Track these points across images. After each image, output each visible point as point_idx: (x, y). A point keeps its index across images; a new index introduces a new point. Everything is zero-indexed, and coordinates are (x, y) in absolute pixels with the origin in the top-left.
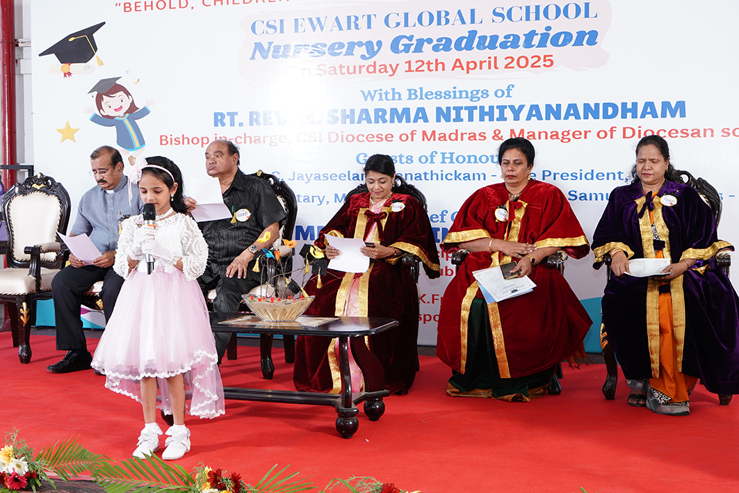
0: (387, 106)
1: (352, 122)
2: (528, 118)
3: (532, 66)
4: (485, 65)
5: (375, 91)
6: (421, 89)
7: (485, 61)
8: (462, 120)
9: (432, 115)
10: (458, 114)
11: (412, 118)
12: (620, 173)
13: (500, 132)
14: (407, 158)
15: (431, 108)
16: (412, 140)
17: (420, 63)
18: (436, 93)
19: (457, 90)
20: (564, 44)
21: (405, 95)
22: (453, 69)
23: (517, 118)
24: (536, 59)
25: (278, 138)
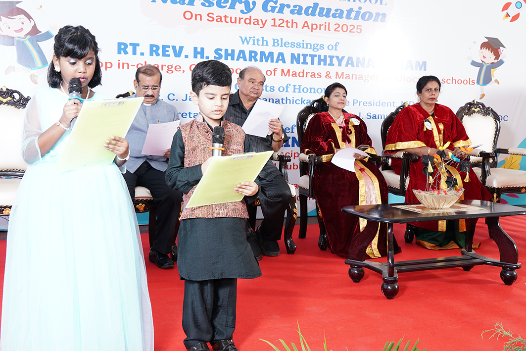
0: (258, 49)
1: (233, 59)
2: (347, 66)
3: (350, 31)
4: (323, 27)
5: (250, 38)
6: (282, 39)
7: (323, 25)
8: (307, 63)
9: (288, 58)
10: (305, 59)
11: (275, 59)
12: (394, 102)
13: (330, 73)
14: (270, 87)
15: (287, 53)
16: (274, 75)
17: (282, 21)
18: (291, 43)
19: (305, 42)
20: (369, 19)
21: (271, 43)
22: (303, 28)
23: (340, 65)
24: (352, 27)
25: (174, 67)
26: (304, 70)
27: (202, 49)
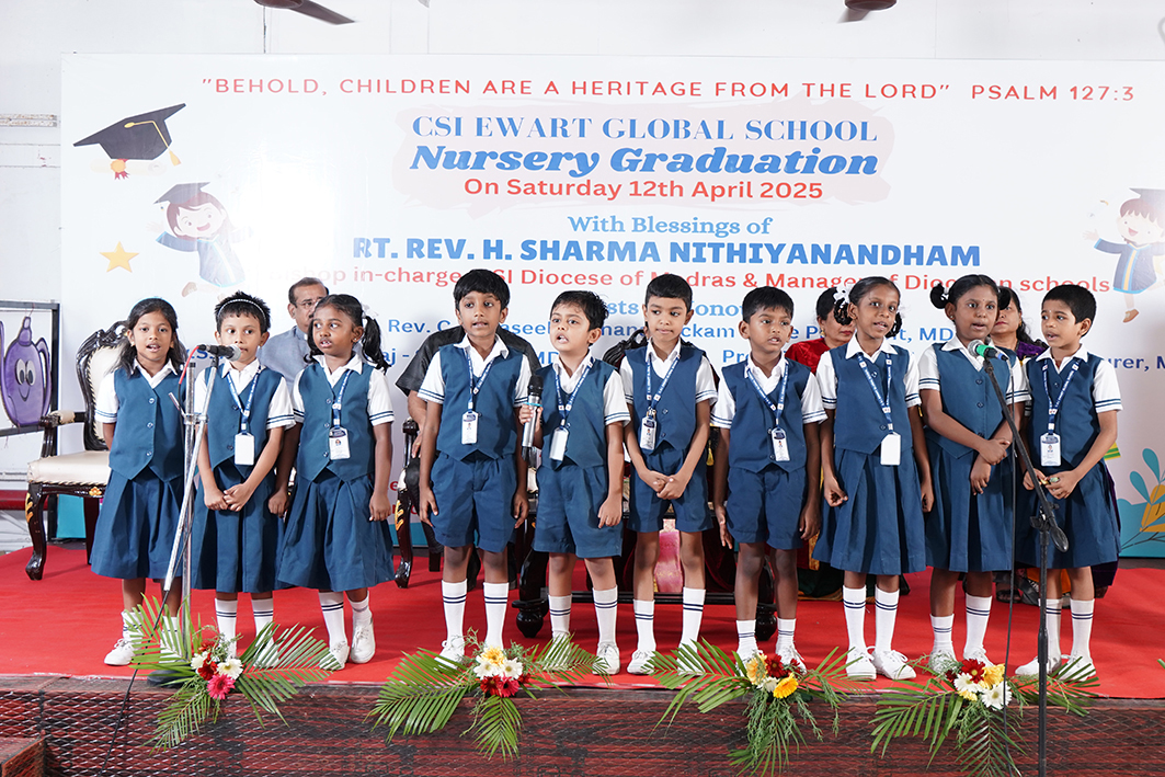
0: (604, 238)
1: (556, 257)
2: (790, 261)
3: (796, 196)
4: (736, 192)
5: (589, 219)
6: (651, 218)
7: (736, 187)
8: (704, 260)
9: (664, 251)
10: (699, 252)
11: (638, 255)
13: (753, 276)
14: (630, 306)
15: (663, 243)
16: (638, 284)
17: (651, 185)
18: (670, 225)
19: (698, 222)
20: (836, 170)
21: (629, 225)
22: (694, 195)
23: (775, 260)
24: (801, 187)
25: (448, 275)
26: (697, 273)
27: (499, 243)
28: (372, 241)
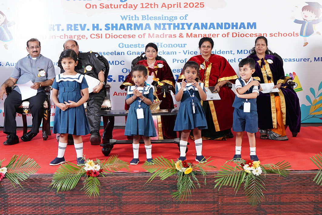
0: (133, 22)
1: (117, 29)
2: (194, 29)
3: (196, 7)
4: (176, 6)
5: (127, 16)
6: (148, 15)
7: (176, 4)
8: (166, 29)
9: (152, 26)
10: (164, 27)
11: (144, 28)
12: (231, 51)
13: (182, 34)
14: (142, 45)
15: (152, 23)
16: (144, 37)
17: (147, 4)
18: (154, 17)
19: (163, 16)
21: (141, 18)
22: (162, 7)
23: (189, 28)
24: (197, 4)
25: (81, 36)
26: (164, 33)
27: (98, 25)
28: (55, 25)
